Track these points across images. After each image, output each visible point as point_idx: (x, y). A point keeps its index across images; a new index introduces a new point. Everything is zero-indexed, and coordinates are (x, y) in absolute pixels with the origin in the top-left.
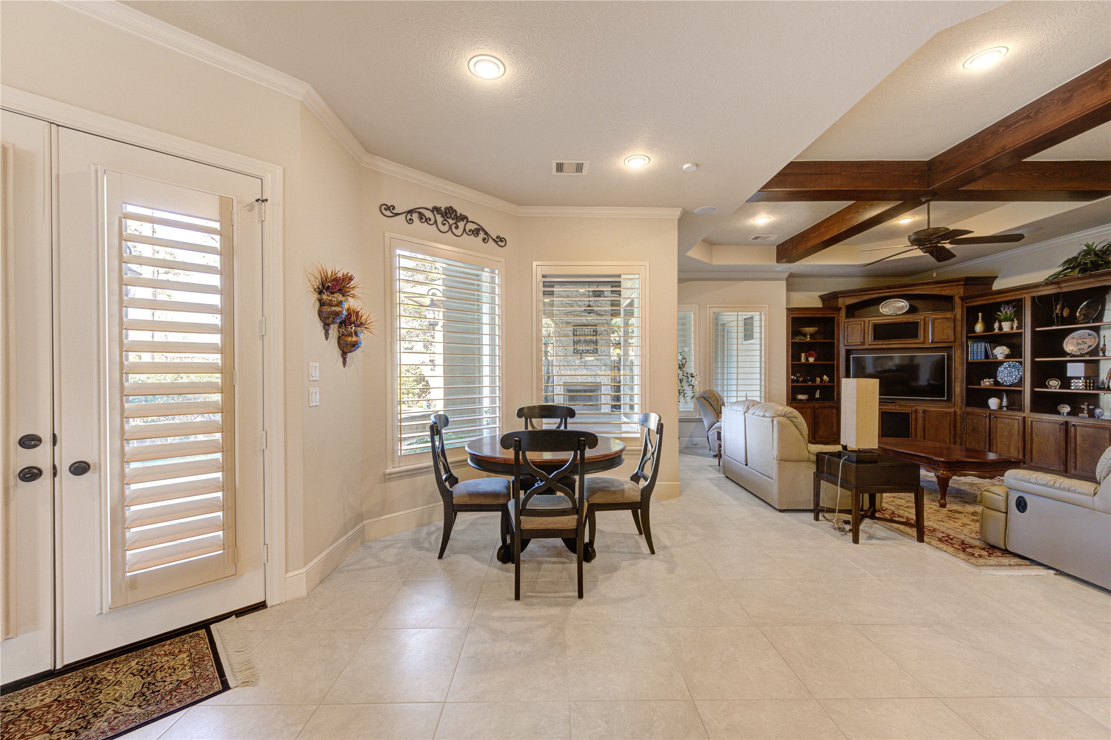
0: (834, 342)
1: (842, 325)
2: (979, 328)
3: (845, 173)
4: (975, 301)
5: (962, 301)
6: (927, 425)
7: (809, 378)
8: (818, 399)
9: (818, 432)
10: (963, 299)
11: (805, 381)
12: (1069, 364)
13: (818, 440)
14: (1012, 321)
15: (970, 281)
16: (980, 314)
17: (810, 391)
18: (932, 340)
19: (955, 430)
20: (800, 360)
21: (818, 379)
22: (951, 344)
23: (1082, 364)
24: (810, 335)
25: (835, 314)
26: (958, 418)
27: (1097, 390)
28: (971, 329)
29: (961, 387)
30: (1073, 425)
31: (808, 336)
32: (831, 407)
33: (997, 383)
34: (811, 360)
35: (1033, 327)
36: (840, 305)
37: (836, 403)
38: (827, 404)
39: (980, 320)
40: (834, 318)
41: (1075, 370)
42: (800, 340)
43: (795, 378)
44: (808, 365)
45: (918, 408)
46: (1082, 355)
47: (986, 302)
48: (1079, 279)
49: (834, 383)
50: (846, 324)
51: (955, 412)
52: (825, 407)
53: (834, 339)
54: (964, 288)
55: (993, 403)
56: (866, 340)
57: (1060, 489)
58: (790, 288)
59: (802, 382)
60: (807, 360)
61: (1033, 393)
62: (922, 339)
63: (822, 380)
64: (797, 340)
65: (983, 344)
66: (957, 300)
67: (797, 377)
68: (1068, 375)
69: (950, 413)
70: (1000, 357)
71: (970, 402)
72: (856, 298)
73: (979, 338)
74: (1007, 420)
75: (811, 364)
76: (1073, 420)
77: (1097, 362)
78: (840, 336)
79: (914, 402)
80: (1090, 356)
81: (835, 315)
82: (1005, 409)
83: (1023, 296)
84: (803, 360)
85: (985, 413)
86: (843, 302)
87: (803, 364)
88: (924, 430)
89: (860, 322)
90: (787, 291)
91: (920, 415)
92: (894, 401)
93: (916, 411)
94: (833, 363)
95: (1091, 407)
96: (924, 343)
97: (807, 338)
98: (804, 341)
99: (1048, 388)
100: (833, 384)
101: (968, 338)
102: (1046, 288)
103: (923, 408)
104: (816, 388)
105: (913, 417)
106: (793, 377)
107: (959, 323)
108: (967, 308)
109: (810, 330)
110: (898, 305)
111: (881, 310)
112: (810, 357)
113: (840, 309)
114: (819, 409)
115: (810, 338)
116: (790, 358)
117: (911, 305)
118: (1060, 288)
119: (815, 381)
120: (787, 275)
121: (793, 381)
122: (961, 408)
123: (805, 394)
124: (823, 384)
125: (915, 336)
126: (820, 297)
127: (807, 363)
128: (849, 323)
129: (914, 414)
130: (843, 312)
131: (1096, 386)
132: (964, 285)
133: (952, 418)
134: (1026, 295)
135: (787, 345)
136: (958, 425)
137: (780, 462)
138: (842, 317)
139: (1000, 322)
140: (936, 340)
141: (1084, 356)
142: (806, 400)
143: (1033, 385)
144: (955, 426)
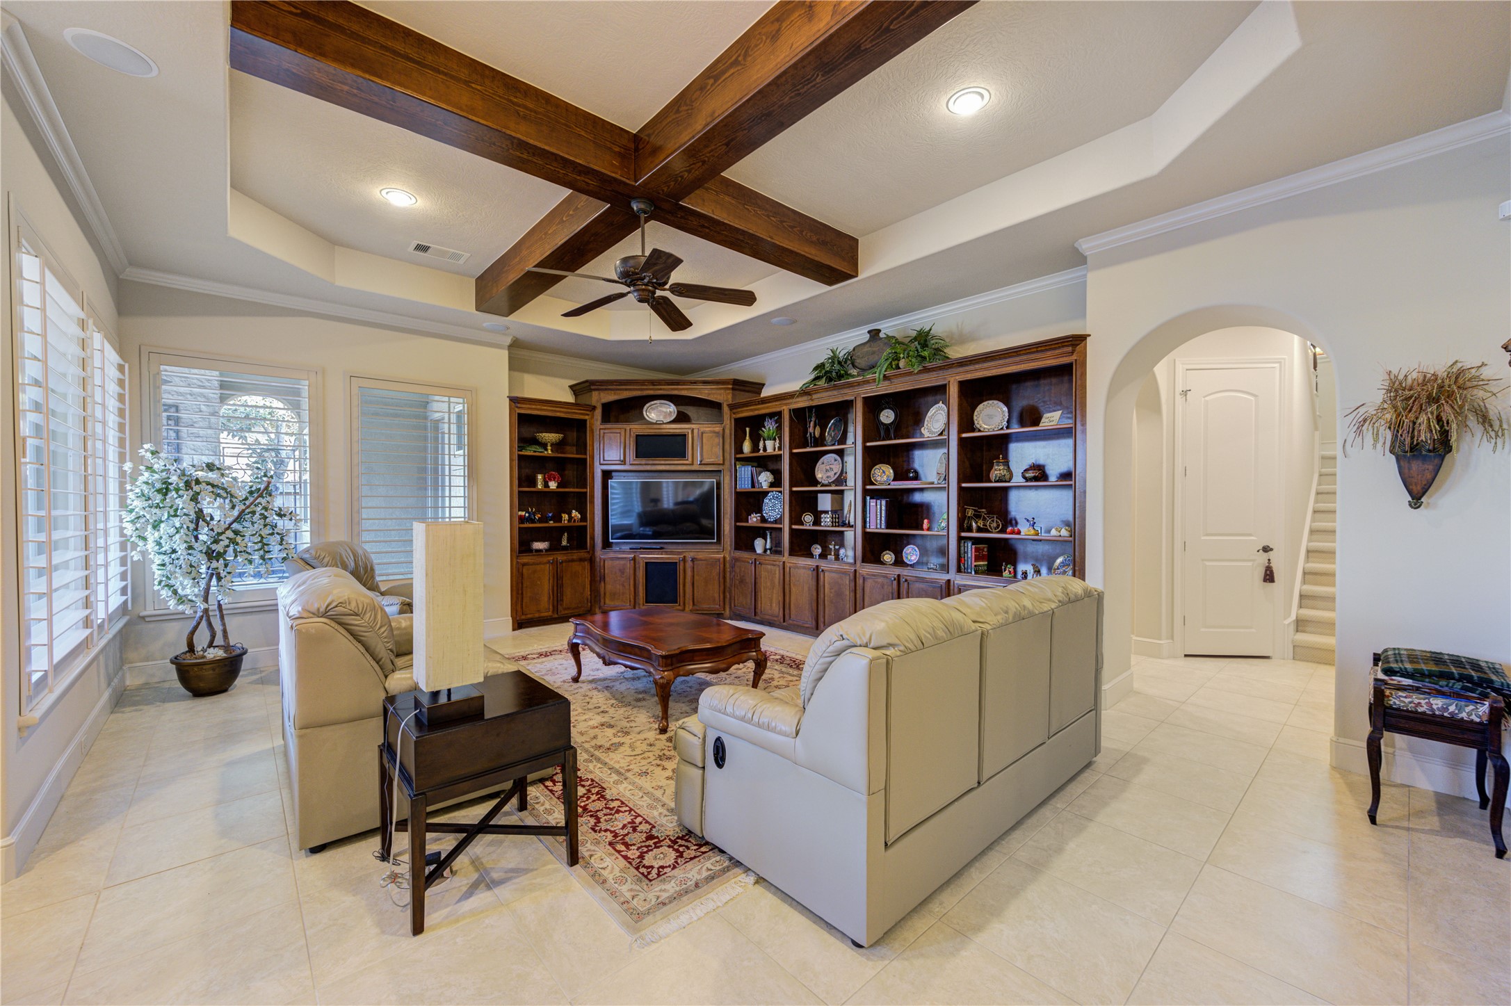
0: (586, 459)
1: (596, 433)
2: (747, 447)
3: (479, 87)
4: (742, 412)
5: (731, 410)
6: (696, 577)
7: (550, 515)
8: (565, 548)
9: (562, 600)
10: (732, 407)
11: (544, 519)
12: (820, 495)
13: (563, 612)
14: (775, 439)
15: (739, 385)
16: (748, 429)
17: (552, 535)
18: (701, 461)
19: (725, 582)
20: (534, 483)
21: (565, 517)
22: (720, 468)
23: (829, 496)
24: (552, 445)
25: (588, 415)
26: (728, 565)
27: (843, 526)
28: (739, 449)
29: (730, 524)
30: (823, 571)
31: (549, 448)
32: (581, 560)
33: (763, 520)
34: (553, 485)
35: (791, 449)
36: (594, 403)
37: (589, 552)
38: (576, 554)
39: (748, 438)
40: (585, 421)
41: (825, 502)
42: (535, 452)
43: (527, 515)
44: (546, 494)
45: (686, 554)
46: (829, 485)
47: (751, 414)
48: (826, 390)
49: (586, 521)
50: (602, 431)
51: (724, 558)
52: (573, 561)
53: (586, 454)
54: (733, 394)
55: (759, 544)
56: (627, 459)
57: (759, 725)
58: (516, 365)
59: (540, 520)
60: (546, 485)
61: (792, 531)
62: (690, 459)
63: (570, 518)
64: (529, 452)
65: (750, 469)
66: (726, 409)
67: (529, 513)
68: (819, 509)
69: (719, 560)
70: (765, 486)
71: (738, 547)
72: (615, 394)
73: (747, 460)
74: (769, 567)
75: (553, 493)
76: (823, 564)
77: (841, 492)
78: (595, 451)
79: (684, 546)
80: (836, 485)
81: (586, 417)
82: (768, 552)
83: (782, 408)
84: (540, 486)
85: (751, 559)
86: (599, 398)
87: (540, 493)
88: (693, 584)
89: (618, 431)
90: (510, 369)
91: (689, 564)
92: (662, 546)
93: (684, 559)
94: (585, 490)
95: (837, 547)
96: (692, 464)
97: (546, 450)
98: (541, 454)
99: (802, 524)
100: (585, 524)
101: (737, 459)
102: (800, 399)
103: (692, 554)
104: (562, 530)
105: (681, 567)
106: (520, 513)
107: (727, 441)
108: (736, 420)
109: (550, 437)
110: (664, 410)
111: (644, 413)
112: (551, 480)
113: (594, 408)
114: (564, 564)
115: (552, 450)
116: (516, 482)
117: (679, 413)
118: (812, 400)
119: (560, 520)
120: (508, 341)
121: (522, 519)
122: (730, 552)
123: (544, 541)
124: (572, 524)
125: (683, 455)
126: (571, 387)
127: (547, 490)
128: (606, 431)
129: (682, 563)
130: (598, 413)
131: (841, 521)
132: (733, 389)
133: (722, 566)
134: (784, 407)
135: (511, 460)
136: (728, 574)
137: (304, 731)
138: (597, 420)
139: (764, 440)
140: (706, 461)
141: (830, 486)
142: (546, 550)
143: (791, 523)
144: (724, 578)
